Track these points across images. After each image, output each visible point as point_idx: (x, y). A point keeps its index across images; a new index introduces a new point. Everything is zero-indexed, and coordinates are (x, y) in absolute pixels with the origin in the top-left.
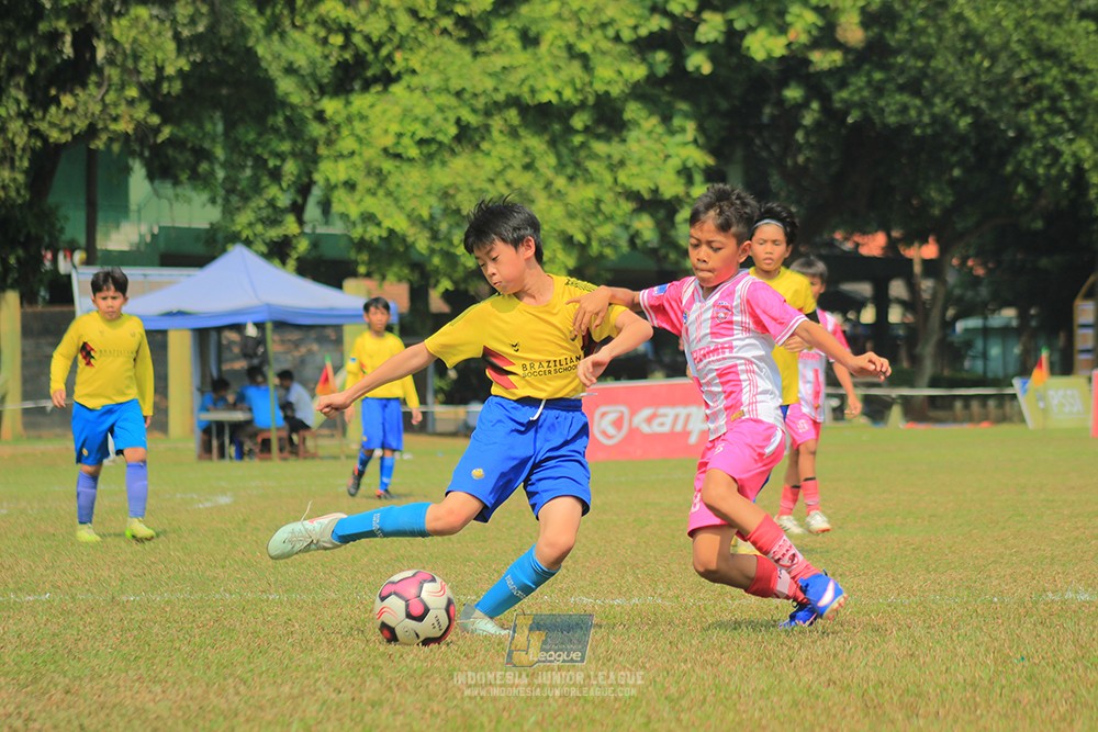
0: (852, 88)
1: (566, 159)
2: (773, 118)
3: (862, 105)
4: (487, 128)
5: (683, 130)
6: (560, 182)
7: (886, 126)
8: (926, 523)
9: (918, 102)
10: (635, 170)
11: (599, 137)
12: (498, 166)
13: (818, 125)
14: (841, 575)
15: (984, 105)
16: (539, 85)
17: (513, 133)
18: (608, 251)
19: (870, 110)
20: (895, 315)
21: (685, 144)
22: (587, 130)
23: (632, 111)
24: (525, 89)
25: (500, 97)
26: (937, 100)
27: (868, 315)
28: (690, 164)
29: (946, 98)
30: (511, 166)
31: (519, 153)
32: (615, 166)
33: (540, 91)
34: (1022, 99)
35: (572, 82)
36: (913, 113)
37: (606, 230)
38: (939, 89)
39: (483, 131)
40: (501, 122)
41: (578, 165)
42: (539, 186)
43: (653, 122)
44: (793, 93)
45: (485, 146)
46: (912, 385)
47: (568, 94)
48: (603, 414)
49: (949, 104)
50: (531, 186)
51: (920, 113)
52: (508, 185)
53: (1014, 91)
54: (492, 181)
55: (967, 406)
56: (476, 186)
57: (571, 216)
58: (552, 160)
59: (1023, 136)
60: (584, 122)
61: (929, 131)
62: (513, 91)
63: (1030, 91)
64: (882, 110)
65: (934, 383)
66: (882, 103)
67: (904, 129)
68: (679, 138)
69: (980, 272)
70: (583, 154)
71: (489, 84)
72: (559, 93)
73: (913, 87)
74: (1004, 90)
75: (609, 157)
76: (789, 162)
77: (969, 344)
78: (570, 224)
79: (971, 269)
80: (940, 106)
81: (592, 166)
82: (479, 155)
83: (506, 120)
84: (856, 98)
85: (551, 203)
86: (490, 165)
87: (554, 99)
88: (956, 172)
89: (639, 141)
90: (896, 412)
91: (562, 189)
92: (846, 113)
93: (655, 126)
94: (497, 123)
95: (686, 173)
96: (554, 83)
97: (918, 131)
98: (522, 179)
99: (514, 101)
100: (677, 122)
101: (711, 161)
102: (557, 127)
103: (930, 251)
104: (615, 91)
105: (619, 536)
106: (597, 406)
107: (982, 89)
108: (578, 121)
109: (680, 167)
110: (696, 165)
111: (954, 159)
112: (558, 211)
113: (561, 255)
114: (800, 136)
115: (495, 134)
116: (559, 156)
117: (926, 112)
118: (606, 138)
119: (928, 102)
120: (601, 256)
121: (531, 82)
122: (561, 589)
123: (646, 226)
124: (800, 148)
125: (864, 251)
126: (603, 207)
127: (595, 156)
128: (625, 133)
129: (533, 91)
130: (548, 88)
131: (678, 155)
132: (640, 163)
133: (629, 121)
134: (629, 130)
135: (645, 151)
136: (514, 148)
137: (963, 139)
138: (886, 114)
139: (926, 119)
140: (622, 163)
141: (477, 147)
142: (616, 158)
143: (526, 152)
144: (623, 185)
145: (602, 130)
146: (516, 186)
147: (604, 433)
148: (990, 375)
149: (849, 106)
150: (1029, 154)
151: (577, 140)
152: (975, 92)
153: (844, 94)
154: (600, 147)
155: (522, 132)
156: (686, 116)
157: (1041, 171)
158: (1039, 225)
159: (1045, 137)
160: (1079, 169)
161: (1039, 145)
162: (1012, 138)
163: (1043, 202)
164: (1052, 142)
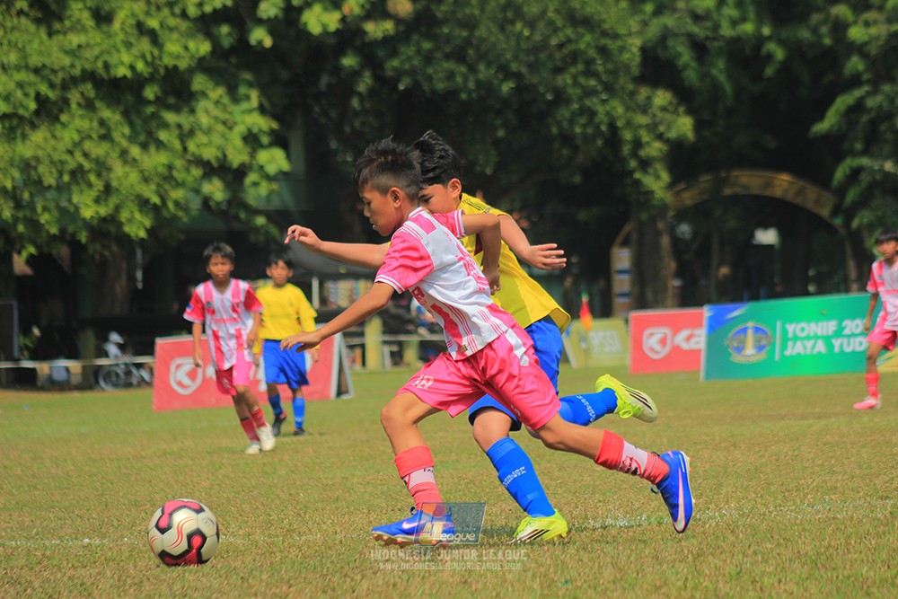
0: (403, 57)
1: (139, 128)
2: (330, 85)
3: (412, 72)
4: (66, 102)
5: (248, 98)
6: (135, 151)
7: (434, 92)
8: (479, 458)
9: (463, 69)
10: (204, 139)
11: (169, 107)
12: (76, 137)
13: (372, 92)
14: (399, 510)
15: (524, 70)
16: (113, 60)
17: (89, 105)
18: (180, 214)
19: (420, 78)
21: (251, 111)
22: (159, 101)
23: (199, 82)
24: (100, 64)
25: (77, 72)
26: (481, 67)
28: (255, 130)
29: (489, 65)
30: (90, 137)
31: (95, 124)
32: (185, 136)
33: (116, 66)
34: (559, 64)
35: (143, 57)
36: (459, 79)
37: (178, 194)
38: (482, 56)
39: (60, 104)
40: (78, 95)
41: (150, 134)
42: (114, 155)
43: (218, 92)
44: (349, 61)
45: (64, 118)
47: (140, 66)
48: (178, 366)
49: (492, 71)
50: (107, 155)
51: (466, 80)
52: (86, 155)
53: (551, 57)
54: (70, 152)
56: (56, 158)
57: (146, 180)
58: (127, 130)
59: (561, 98)
60: (156, 94)
61: (474, 95)
62: (88, 67)
63: (566, 56)
64: (430, 78)
66: (430, 71)
67: (452, 94)
68: (245, 106)
70: (154, 124)
71: (67, 61)
72: (132, 68)
73: (459, 55)
74: (543, 56)
75: (179, 126)
76: (347, 129)
78: (145, 188)
80: (484, 72)
81: (163, 135)
82: (58, 127)
83: (82, 94)
84: (407, 66)
85: (127, 169)
86: (68, 136)
87: (129, 74)
88: (501, 133)
89: (207, 112)
91: (137, 157)
92: (397, 80)
93: (221, 96)
94: (74, 97)
95: (252, 140)
96: (126, 58)
97: (464, 96)
98: (98, 150)
99: (89, 76)
100: (243, 90)
101: (275, 125)
102: (129, 98)
104: (183, 64)
105: (195, 480)
106: (172, 358)
107: (522, 56)
108: (150, 92)
109: (246, 133)
110: (261, 130)
111: (498, 122)
112: (134, 177)
113: (138, 216)
114: (355, 103)
115: (74, 106)
116: (131, 124)
117: (471, 78)
118: (176, 109)
119: (472, 69)
120: (175, 218)
121: (106, 57)
122: (140, 532)
123: (216, 190)
124: (357, 114)
126: (175, 174)
127: (166, 126)
128: (194, 103)
129: (107, 66)
130: (122, 63)
131: (244, 123)
132: (208, 132)
133: (197, 92)
134: (198, 100)
135: (212, 121)
136: (91, 120)
137: (506, 103)
138: (434, 82)
139: (471, 85)
140: (191, 133)
141: (56, 119)
142: (187, 127)
143: (102, 123)
144: (193, 154)
145: (171, 100)
146: (93, 156)
147: (180, 384)
149: (399, 74)
150: (567, 115)
151: (150, 109)
152: (516, 58)
153: (395, 63)
154: (170, 117)
155: (98, 104)
156: (250, 85)
157: (578, 130)
158: (577, 179)
159: (581, 99)
160: (613, 127)
161: (576, 106)
162: (550, 101)
163: (580, 158)
164: (587, 102)
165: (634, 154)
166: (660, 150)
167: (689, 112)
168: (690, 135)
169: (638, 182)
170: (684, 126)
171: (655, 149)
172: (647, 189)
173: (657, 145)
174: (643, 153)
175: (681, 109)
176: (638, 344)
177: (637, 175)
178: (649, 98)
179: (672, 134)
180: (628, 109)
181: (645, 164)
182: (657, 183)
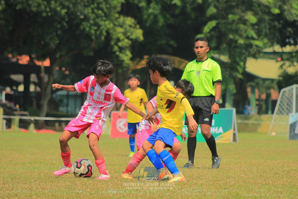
3: (22, 3)
9: (45, 3)
13: (4, 10)
15: (71, 5)
19: (26, 5)
20: (32, 88)
26: (53, 2)
27: (21, 88)
34: (86, 3)
36: (43, 7)
46: (39, 116)
49: (57, 4)
51: (46, 7)
55: (60, 125)
59: (86, 18)
61: (49, 14)
64: (30, 5)
65: (47, 115)
66: (30, 2)
67: (39, 13)
69: (67, 73)
77: (61, 101)
79: (63, 72)
80: (53, 5)
90: (32, 126)
92: (16, 6)
97: (44, 14)
103: (47, 63)
117: (48, 7)
125: (21, 62)
137: (63, 18)
138: (32, 7)
139: (48, 9)
148: (70, 113)
150: (89, 25)
157: (93, 32)
158: (92, 54)
159: (94, 19)
160: (108, 32)
161: (92, 22)
162: (82, 19)
163: (93, 45)
164: (97, 20)
165: (116, 44)
166: (128, 43)
167: (141, 27)
168: (141, 38)
169: (118, 57)
170: (138, 34)
171: (126, 43)
172: (122, 60)
173: (126, 41)
174: (120, 44)
175: (138, 26)
176: (114, 125)
177: (118, 53)
178: (124, 21)
179: (133, 37)
180: (115, 25)
181: (121, 49)
182: (126, 57)
